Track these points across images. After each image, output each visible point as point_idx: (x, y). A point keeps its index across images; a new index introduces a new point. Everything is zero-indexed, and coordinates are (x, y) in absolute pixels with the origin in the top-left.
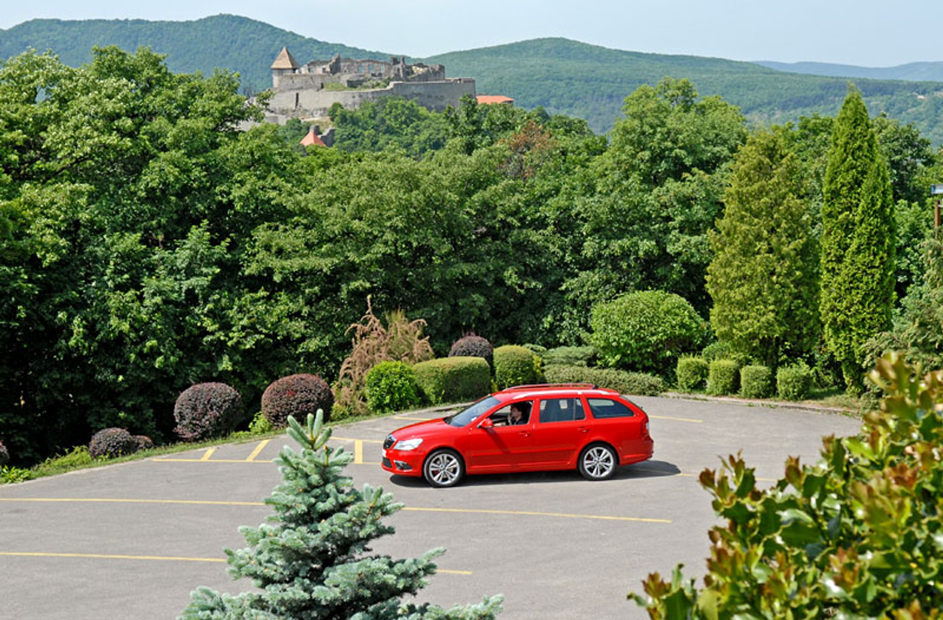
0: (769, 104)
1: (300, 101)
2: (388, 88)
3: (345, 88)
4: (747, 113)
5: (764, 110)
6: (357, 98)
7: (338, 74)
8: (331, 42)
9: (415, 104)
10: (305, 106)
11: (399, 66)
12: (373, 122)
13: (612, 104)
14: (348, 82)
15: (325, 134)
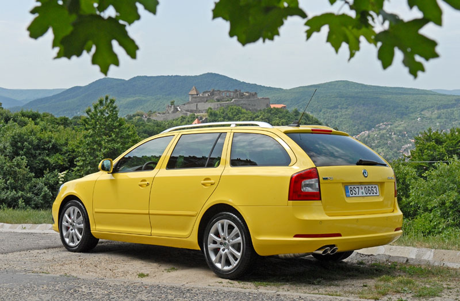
0: (432, 107)
1: (198, 107)
2: (232, 102)
3: (215, 102)
4: (422, 111)
5: (430, 110)
6: (219, 105)
7: (213, 96)
8: (251, 83)
9: (240, 108)
10: (200, 109)
11: (238, 93)
12: (223, 115)
13: (364, 108)
14: (216, 99)
15: (203, 120)
